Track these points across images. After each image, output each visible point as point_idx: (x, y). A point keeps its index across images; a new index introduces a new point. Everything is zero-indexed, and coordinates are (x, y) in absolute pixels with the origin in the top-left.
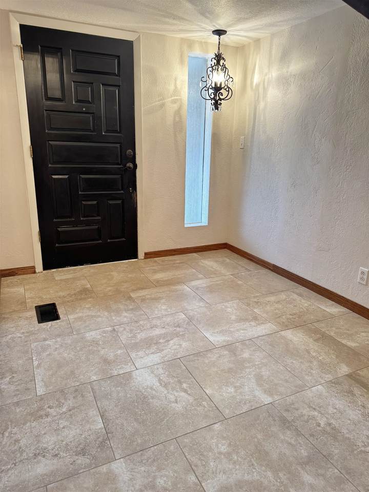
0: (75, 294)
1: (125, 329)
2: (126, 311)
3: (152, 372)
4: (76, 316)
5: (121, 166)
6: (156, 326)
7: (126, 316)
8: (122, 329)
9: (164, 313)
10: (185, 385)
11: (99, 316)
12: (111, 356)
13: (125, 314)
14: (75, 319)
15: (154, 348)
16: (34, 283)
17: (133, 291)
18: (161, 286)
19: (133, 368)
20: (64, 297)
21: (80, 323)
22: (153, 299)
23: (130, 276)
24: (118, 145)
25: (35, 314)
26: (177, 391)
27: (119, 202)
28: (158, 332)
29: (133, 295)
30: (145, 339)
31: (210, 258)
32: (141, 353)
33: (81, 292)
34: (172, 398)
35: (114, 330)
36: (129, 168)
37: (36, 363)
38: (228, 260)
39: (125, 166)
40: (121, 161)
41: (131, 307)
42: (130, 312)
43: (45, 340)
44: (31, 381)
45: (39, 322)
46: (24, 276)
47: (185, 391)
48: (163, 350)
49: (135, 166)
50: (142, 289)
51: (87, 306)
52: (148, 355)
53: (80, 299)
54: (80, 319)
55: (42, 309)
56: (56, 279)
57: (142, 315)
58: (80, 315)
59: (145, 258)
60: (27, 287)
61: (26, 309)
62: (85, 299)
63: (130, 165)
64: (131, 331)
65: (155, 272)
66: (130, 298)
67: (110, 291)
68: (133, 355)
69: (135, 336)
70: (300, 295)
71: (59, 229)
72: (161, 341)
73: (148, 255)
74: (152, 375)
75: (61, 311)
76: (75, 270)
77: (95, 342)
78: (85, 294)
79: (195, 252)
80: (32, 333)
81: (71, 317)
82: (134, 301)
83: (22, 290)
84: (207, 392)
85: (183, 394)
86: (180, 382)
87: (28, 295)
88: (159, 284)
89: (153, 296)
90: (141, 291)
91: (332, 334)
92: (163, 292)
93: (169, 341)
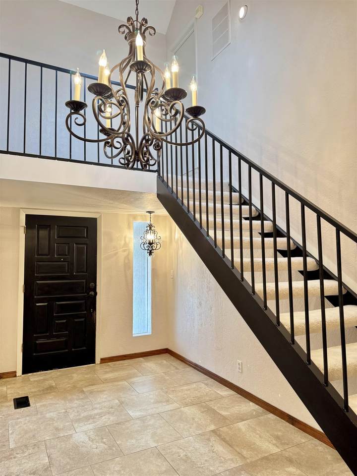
0: (43, 390)
1: (74, 411)
2: (77, 400)
3: (86, 434)
4: (41, 404)
5: (86, 294)
6: (96, 408)
7: (76, 403)
8: (71, 411)
9: (103, 400)
10: (104, 440)
11: (57, 403)
12: (61, 426)
13: (76, 402)
14: (41, 405)
15: (91, 421)
16: (14, 383)
17: (86, 386)
18: (107, 382)
19: (74, 432)
20: (35, 392)
21: (43, 408)
22: (98, 391)
23: (86, 376)
24: (84, 281)
25: (13, 404)
26: (99, 443)
27: (83, 320)
28: (96, 412)
29: (84, 389)
30: (86, 416)
31: (151, 361)
32: (81, 424)
33: (47, 389)
34: (94, 446)
35: (66, 411)
36: (91, 295)
37: (10, 432)
38: (165, 362)
39: (88, 294)
40: (86, 291)
41: (81, 397)
42: (80, 400)
43: (18, 418)
44: (7, 441)
45: (15, 409)
46: (8, 379)
47: (104, 443)
48: (96, 422)
49: (96, 294)
50: (92, 385)
51: (50, 397)
52: (85, 425)
53: (47, 393)
54: (44, 406)
55: (18, 400)
56: (31, 380)
57: (89, 402)
58: (45, 403)
59: (101, 363)
60: (9, 386)
61: (7, 401)
62: (50, 393)
63: (92, 293)
64: (78, 412)
65: (106, 372)
66: (83, 392)
67: (69, 387)
68: (76, 425)
69: (79, 415)
70: (207, 385)
71: (37, 342)
72: (97, 417)
73: (104, 360)
74: (86, 436)
75: (31, 401)
76: (46, 373)
77: (52, 419)
78: (50, 389)
79: (141, 357)
80: (9, 415)
81: (38, 405)
82: (84, 393)
83: (5, 389)
84: (118, 442)
85: (102, 444)
86: (102, 439)
87: (9, 392)
88: (106, 381)
89: (99, 390)
90: (91, 387)
91: (215, 408)
92: (108, 387)
93: (102, 417)
